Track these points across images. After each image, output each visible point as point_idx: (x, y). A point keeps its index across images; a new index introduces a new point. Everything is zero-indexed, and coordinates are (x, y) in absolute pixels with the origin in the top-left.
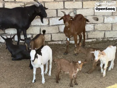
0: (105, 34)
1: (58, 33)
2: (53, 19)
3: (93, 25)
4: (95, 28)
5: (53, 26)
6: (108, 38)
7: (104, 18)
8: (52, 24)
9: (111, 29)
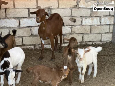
0: (83, 37)
1: (30, 36)
2: (24, 19)
3: (70, 27)
4: (72, 30)
5: (24, 27)
6: (86, 42)
7: (82, 20)
8: (23, 26)
9: (89, 32)
